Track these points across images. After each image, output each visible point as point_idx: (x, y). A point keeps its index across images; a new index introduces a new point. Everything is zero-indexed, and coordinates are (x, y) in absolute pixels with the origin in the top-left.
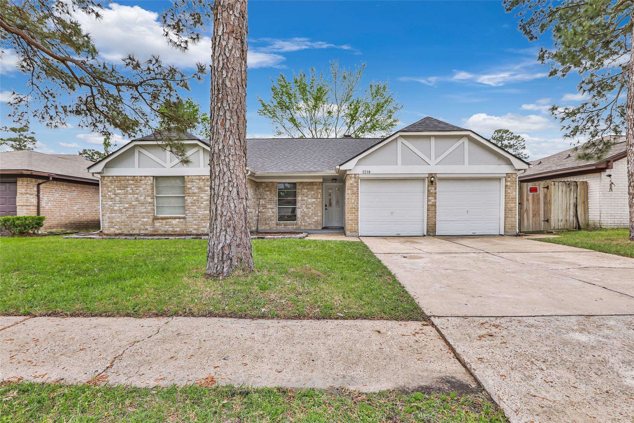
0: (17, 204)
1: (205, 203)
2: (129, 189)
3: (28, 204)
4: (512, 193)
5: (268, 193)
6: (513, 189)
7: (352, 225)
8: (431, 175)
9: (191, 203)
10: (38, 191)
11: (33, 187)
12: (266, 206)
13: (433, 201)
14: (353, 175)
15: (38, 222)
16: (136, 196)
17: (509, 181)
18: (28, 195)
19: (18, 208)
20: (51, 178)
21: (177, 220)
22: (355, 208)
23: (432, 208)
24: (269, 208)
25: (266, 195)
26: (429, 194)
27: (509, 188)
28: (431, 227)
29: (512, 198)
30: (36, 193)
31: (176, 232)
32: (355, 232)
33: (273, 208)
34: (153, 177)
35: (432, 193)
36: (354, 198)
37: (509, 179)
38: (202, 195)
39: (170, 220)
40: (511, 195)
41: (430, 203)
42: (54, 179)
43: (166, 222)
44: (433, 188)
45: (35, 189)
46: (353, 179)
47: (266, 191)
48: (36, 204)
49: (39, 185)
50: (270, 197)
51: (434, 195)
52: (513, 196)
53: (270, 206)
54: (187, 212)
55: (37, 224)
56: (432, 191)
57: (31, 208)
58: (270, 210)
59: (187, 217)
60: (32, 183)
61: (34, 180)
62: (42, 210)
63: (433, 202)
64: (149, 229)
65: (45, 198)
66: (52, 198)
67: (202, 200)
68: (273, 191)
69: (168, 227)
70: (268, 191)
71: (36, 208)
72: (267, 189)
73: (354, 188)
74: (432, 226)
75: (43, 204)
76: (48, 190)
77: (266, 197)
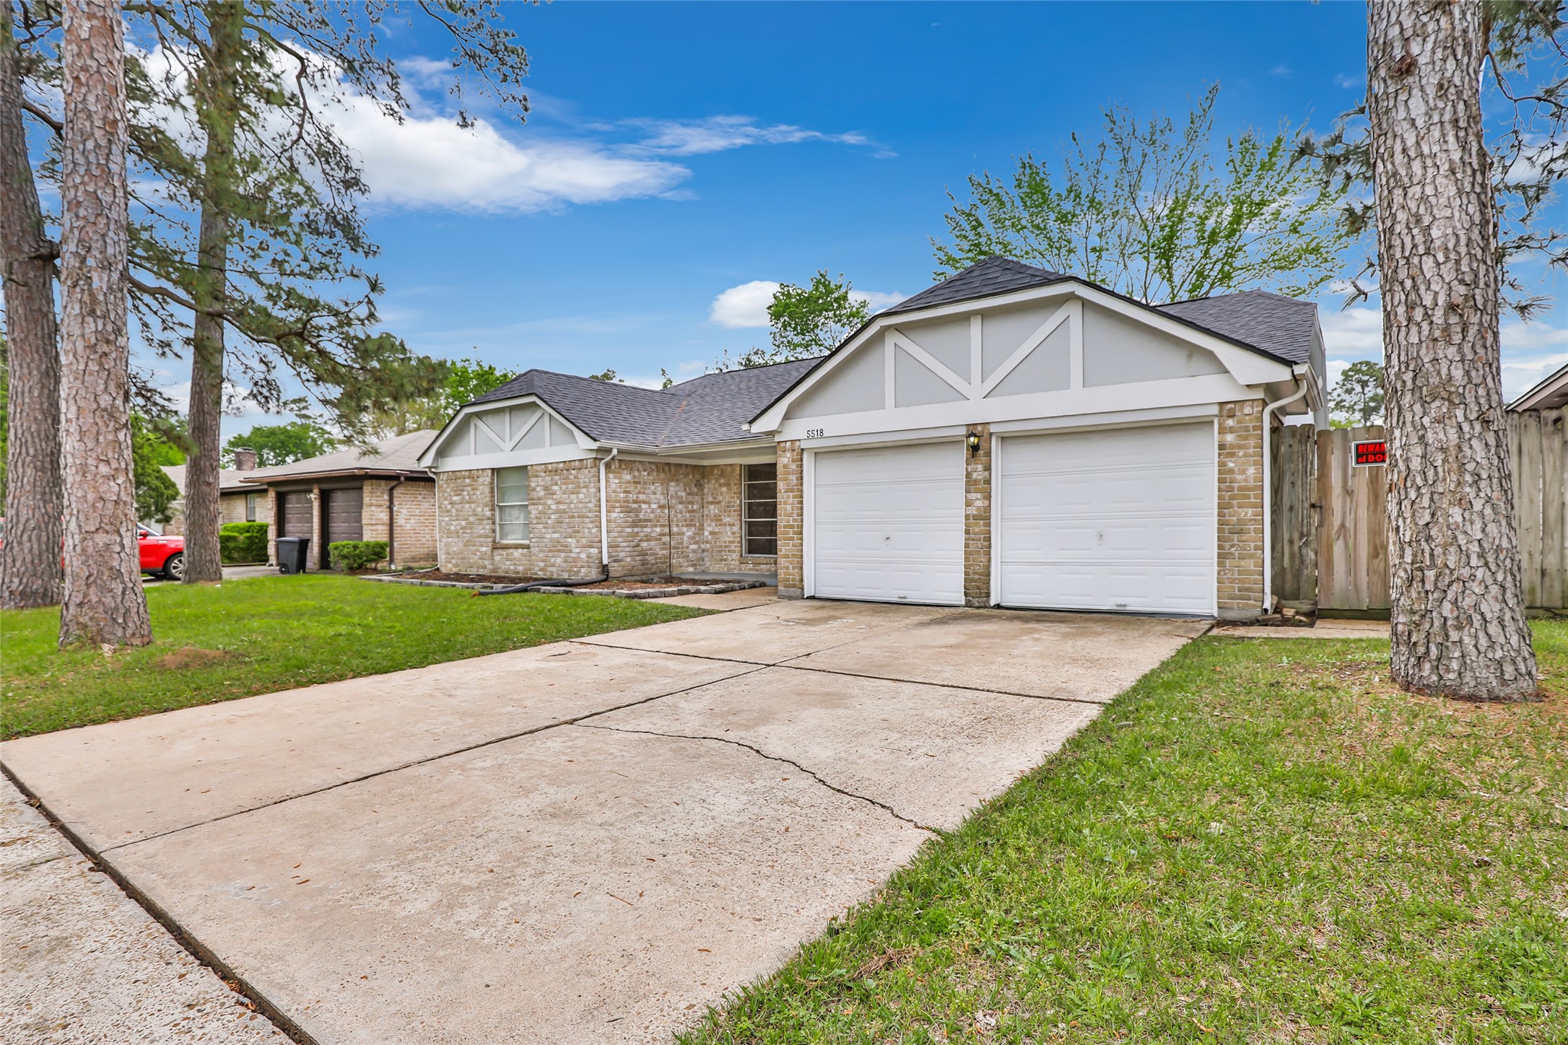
0: (364, 522)
1: (553, 517)
2: (465, 493)
3: (373, 522)
4: (1243, 472)
5: (724, 489)
6: (1245, 455)
7: (787, 568)
8: (972, 430)
9: (537, 518)
10: (391, 501)
11: (383, 493)
12: (721, 520)
13: (979, 503)
14: (788, 444)
15: (379, 552)
16: (473, 506)
17: (1232, 430)
18: (373, 508)
19: (365, 527)
20: (402, 479)
21: (520, 550)
22: (792, 527)
23: (977, 525)
24: (725, 525)
25: (722, 494)
26: (970, 483)
27: (1232, 455)
28: (975, 581)
29: (1240, 489)
30: (388, 503)
31: (518, 573)
32: (794, 586)
33: (733, 525)
34: (493, 470)
35: (976, 482)
36: (791, 500)
37: (1230, 422)
38: (549, 502)
39: (511, 550)
40: (1239, 477)
41: (972, 511)
42: (408, 479)
43: (507, 555)
44: (980, 467)
45: (386, 497)
46: (788, 454)
47: (720, 485)
48: (388, 522)
49: (392, 489)
50: (727, 499)
51: (981, 486)
52: (1246, 480)
53: (728, 519)
54: (532, 535)
55: (375, 554)
56: (979, 475)
57: (380, 527)
58: (728, 528)
59: (531, 545)
60: (380, 489)
61: (383, 483)
62: (397, 530)
63: (978, 508)
64: (488, 567)
65: (404, 511)
66: (417, 511)
67: (550, 511)
68: (733, 486)
69: (508, 563)
70: (725, 485)
71: (388, 528)
72: (722, 481)
73: (790, 477)
74: (977, 577)
75: (400, 520)
76: (408, 497)
77: (721, 498)
